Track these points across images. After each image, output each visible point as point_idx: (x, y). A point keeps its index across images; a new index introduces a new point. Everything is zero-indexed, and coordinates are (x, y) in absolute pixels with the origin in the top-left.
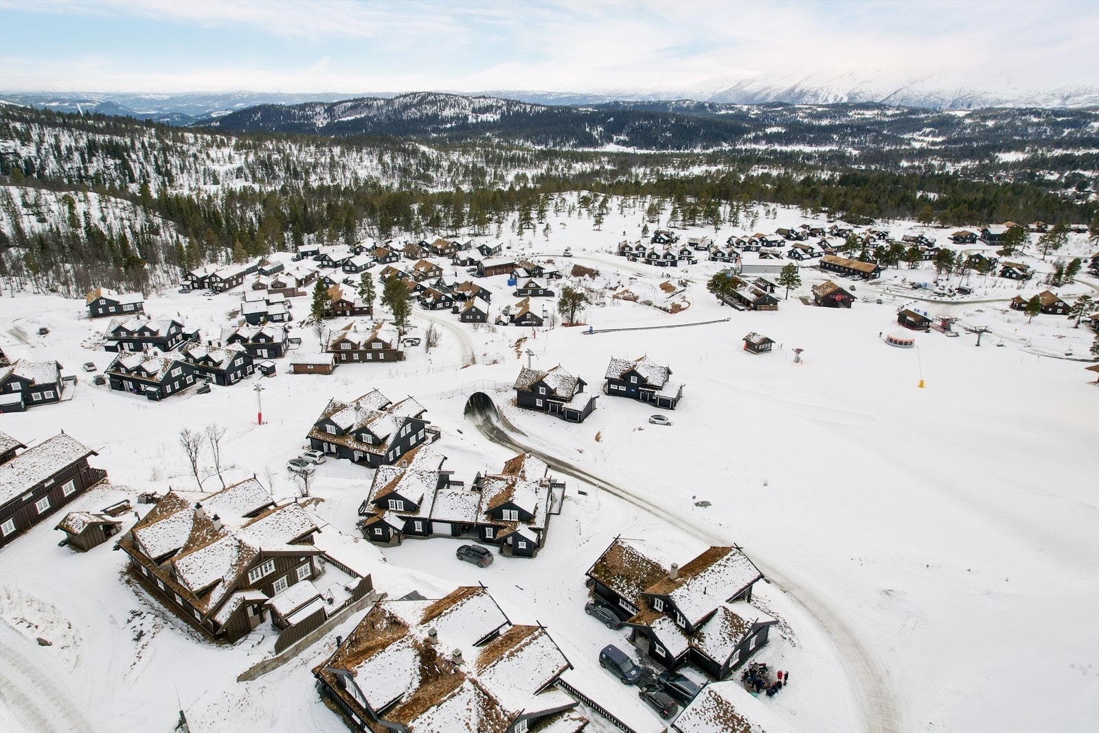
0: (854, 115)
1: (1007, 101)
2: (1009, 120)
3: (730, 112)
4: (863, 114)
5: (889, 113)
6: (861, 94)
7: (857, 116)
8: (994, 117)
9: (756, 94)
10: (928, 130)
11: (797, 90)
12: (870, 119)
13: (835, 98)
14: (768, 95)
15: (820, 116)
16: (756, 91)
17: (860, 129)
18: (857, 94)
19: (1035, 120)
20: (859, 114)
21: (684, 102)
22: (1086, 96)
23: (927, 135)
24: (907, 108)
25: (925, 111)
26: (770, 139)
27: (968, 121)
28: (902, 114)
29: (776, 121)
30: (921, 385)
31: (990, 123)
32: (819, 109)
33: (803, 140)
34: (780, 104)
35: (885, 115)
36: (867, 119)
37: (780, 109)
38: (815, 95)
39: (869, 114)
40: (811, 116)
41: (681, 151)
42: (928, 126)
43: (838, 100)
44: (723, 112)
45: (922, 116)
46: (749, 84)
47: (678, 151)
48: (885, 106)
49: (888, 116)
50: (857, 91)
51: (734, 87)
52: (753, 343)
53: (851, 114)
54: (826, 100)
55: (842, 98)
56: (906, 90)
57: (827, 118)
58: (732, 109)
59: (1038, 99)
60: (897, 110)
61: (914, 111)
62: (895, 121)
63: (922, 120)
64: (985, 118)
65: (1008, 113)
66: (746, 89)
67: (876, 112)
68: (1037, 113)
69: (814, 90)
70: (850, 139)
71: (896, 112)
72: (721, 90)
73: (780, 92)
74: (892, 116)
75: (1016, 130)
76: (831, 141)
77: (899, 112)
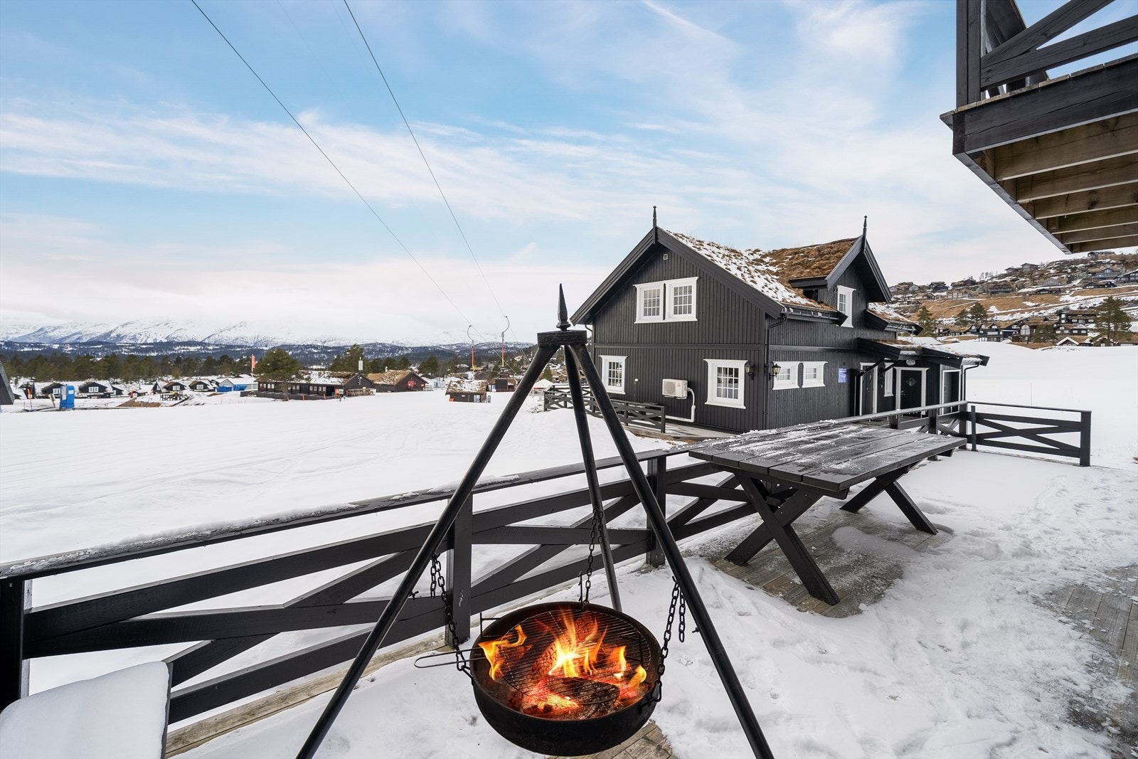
0: (180, 349)
2: (300, 351)
3: (37, 349)
5: (211, 348)
7: (183, 351)
9: (66, 337)
11: (113, 335)
12: (194, 352)
13: (155, 340)
14: (78, 338)
15: (147, 350)
16: (63, 335)
19: (316, 351)
20: (184, 349)
28: (222, 348)
32: (143, 346)
34: (99, 343)
35: (207, 349)
36: (192, 352)
37: (99, 346)
38: (134, 338)
39: (192, 349)
40: (136, 350)
43: (158, 340)
44: (26, 349)
46: (53, 331)
48: (205, 344)
49: (210, 350)
50: (175, 336)
51: (34, 333)
54: (147, 341)
55: (161, 340)
56: (217, 335)
58: (39, 347)
60: (217, 346)
62: (217, 352)
67: (199, 348)
68: (315, 347)
69: (132, 335)
73: (93, 336)
74: (214, 349)
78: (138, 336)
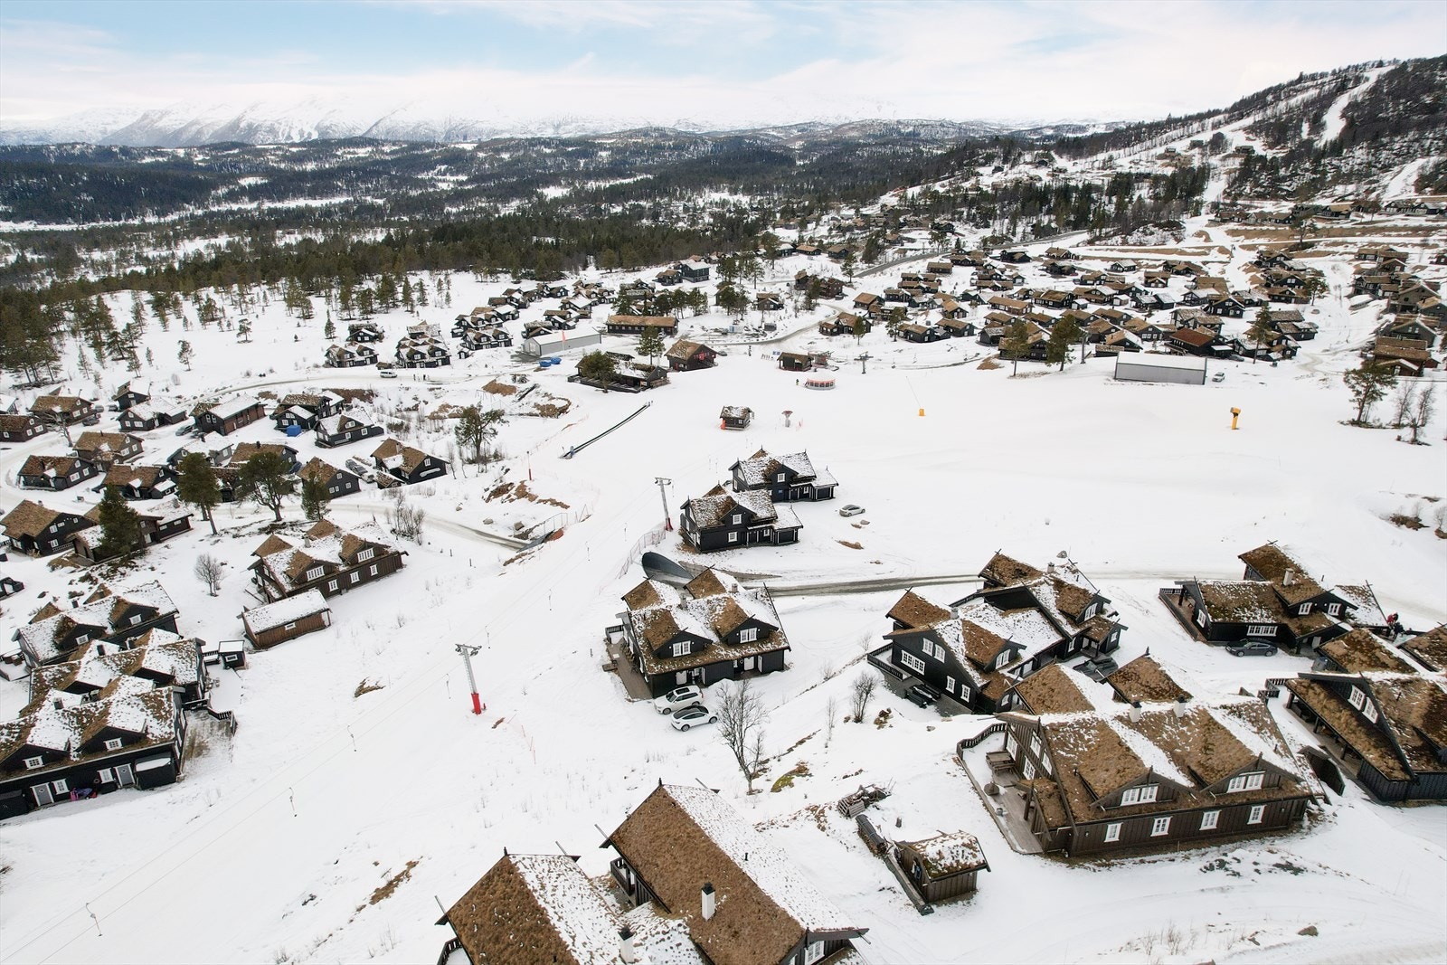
0: (345, 154)
1: (502, 131)
3: (161, 159)
4: (355, 153)
5: (387, 149)
6: (334, 128)
7: (349, 156)
8: (507, 149)
9: (180, 132)
10: (443, 167)
11: (242, 125)
12: (366, 158)
13: (301, 133)
14: (199, 132)
15: (299, 159)
16: (177, 127)
17: (366, 171)
18: (328, 128)
20: (349, 153)
21: (73, 148)
22: (574, 125)
23: (445, 174)
24: (405, 142)
25: (429, 145)
26: (254, 193)
27: (481, 155)
28: (403, 150)
29: (240, 169)
30: (922, 413)
31: (506, 156)
32: (294, 150)
33: (298, 193)
34: (231, 145)
35: (383, 153)
36: (363, 158)
37: (236, 151)
38: (272, 131)
39: (362, 152)
40: (284, 158)
41: (121, 222)
42: (442, 162)
43: (306, 136)
44: (148, 160)
45: (427, 151)
47: (117, 223)
48: (376, 141)
49: (387, 154)
50: (324, 124)
51: (138, 122)
52: (734, 418)
53: (339, 153)
54: (289, 137)
55: (310, 134)
57: (310, 160)
58: (162, 154)
59: (532, 128)
60: (394, 144)
61: (414, 146)
62: (399, 159)
63: (427, 156)
64: (498, 151)
65: (518, 144)
66: (160, 124)
67: (370, 149)
68: (547, 143)
69: (268, 123)
70: (363, 186)
71: (394, 148)
72: (116, 128)
74: (392, 153)
75: (535, 162)
76: (339, 191)
77: (397, 148)
78: (276, 126)
